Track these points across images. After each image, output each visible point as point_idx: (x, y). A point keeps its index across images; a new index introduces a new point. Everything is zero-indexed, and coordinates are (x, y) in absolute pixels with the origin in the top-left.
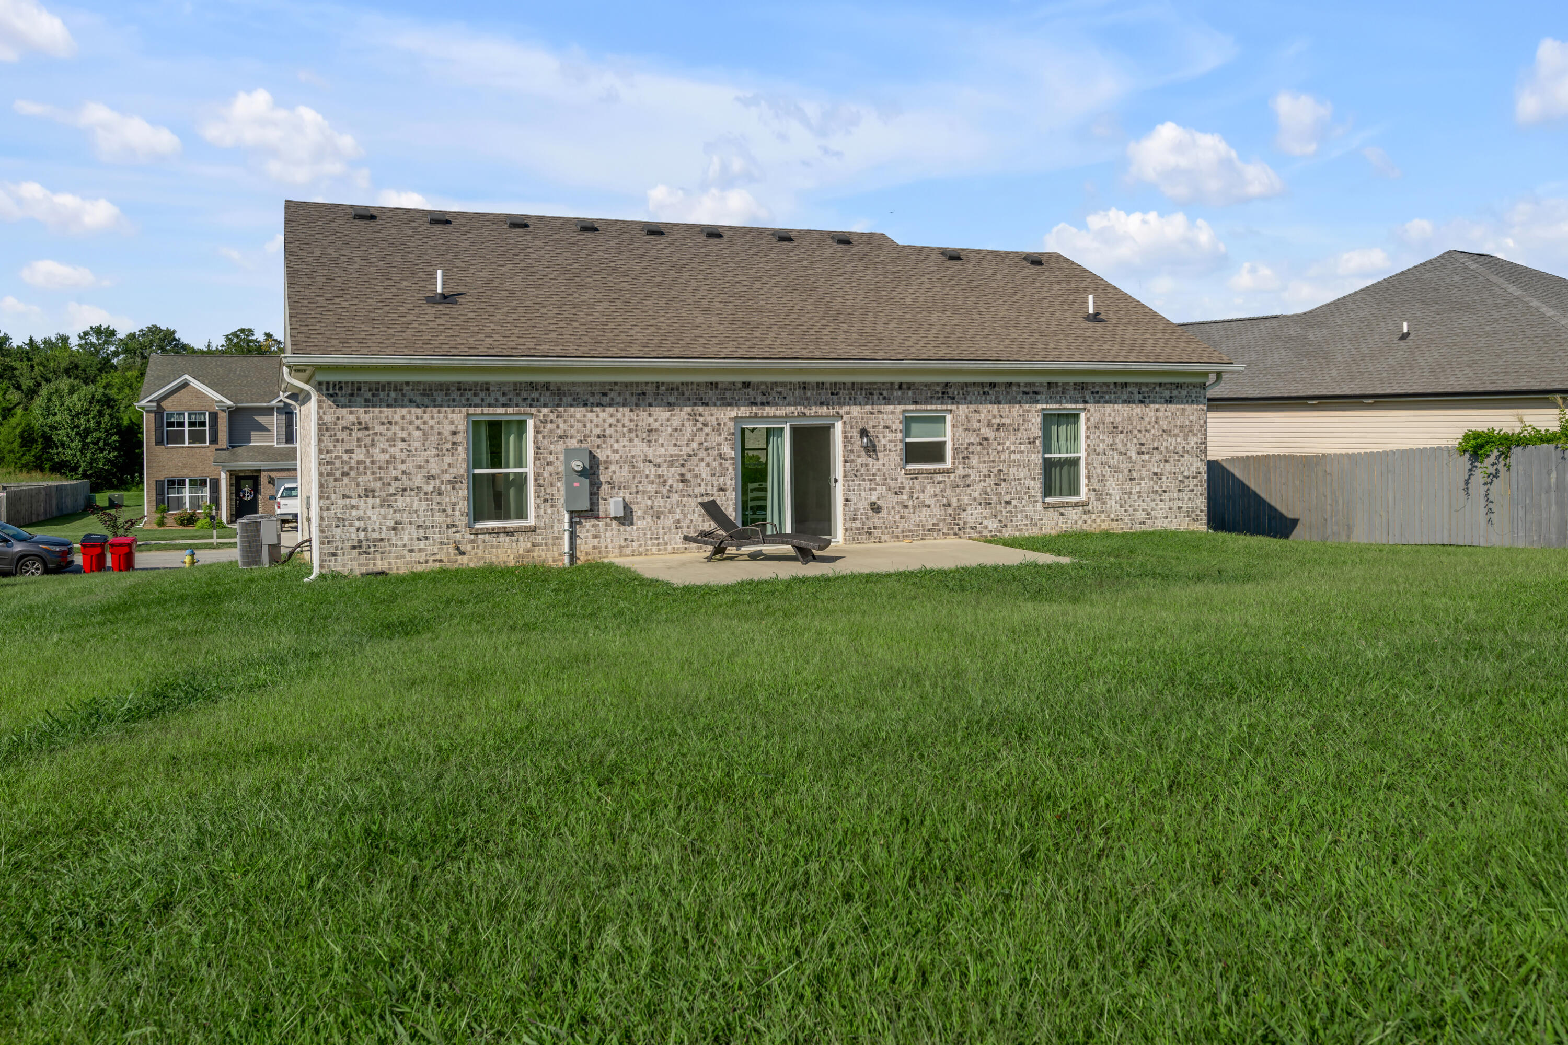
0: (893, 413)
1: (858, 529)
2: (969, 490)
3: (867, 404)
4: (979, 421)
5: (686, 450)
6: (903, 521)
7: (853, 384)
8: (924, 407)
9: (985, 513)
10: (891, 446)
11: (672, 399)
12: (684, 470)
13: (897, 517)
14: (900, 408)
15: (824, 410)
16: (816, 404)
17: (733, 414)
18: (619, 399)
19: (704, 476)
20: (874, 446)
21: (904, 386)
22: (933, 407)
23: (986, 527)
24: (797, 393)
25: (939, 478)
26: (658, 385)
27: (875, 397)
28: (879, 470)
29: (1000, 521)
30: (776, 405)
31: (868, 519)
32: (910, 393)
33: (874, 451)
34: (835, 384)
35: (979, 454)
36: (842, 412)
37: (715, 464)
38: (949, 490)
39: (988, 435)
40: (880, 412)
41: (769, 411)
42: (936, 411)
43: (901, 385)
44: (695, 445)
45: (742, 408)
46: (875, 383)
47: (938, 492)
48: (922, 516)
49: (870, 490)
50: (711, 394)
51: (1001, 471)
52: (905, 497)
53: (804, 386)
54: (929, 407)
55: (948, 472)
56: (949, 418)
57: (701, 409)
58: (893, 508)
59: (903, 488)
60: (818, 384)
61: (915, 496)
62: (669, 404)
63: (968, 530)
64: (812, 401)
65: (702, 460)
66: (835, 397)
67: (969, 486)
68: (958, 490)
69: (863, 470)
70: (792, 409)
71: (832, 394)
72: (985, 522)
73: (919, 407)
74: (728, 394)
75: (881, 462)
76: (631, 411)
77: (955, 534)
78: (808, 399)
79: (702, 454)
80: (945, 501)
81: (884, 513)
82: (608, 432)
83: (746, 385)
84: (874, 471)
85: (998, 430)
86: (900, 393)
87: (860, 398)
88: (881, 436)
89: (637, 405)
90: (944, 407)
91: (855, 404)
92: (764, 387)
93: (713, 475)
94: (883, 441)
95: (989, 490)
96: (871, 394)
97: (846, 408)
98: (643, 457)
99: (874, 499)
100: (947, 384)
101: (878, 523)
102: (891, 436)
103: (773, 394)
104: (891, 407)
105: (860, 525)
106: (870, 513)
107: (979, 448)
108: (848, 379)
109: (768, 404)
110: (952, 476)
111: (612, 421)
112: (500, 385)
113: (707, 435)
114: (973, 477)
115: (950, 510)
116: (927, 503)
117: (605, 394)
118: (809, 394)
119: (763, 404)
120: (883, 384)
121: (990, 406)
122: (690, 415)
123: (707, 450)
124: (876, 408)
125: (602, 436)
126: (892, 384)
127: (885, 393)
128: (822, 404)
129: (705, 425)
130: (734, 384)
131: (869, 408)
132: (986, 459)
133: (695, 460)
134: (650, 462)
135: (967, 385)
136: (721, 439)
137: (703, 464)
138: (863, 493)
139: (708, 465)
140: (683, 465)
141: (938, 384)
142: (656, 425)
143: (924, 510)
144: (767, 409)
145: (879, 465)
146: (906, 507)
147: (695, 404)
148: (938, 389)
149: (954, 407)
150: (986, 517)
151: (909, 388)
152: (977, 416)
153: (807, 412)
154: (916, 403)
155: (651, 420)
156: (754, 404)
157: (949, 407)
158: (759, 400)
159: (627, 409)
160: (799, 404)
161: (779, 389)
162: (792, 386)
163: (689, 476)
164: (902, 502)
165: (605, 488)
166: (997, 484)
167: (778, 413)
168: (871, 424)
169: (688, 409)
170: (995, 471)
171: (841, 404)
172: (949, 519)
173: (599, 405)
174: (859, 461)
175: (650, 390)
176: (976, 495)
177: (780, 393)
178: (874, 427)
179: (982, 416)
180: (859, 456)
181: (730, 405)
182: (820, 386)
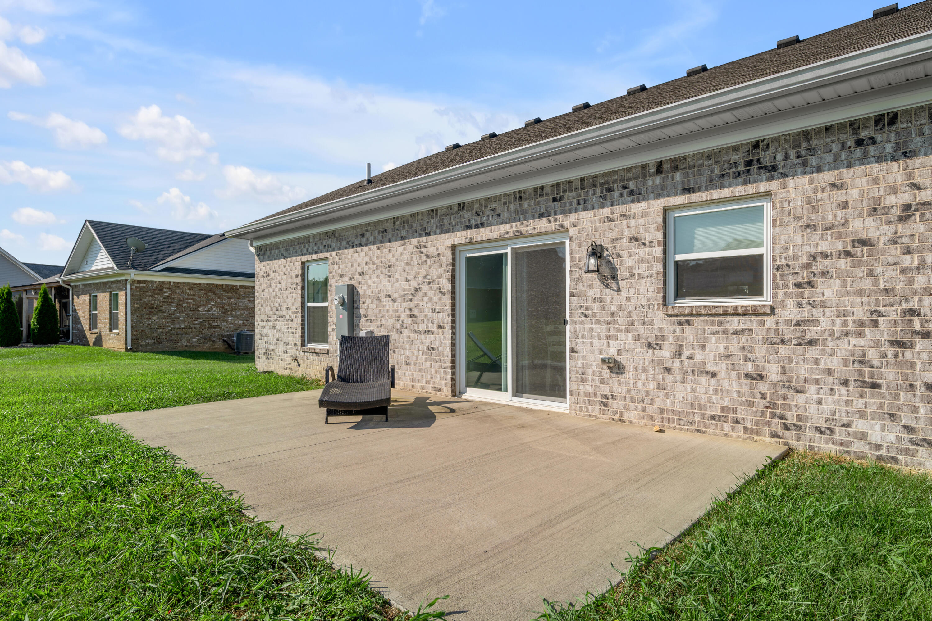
0: (644, 215)
1: (588, 394)
2: (812, 351)
3: (602, 206)
4: (845, 205)
5: (414, 284)
6: (661, 393)
7: (582, 180)
8: (704, 196)
9: (860, 404)
10: (642, 269)
11: (404, 233)
12: (412, 305)
13: (652, 386)
14: (659, 204)
15: (543, 225)
16: (533, 217)
17: (450, 243)
18: (371, 239)
19: (426, 311)
20: (614, 270)
21: (666, 167)
22: (726, 193)
23: (863, 436)
24: (512, 207)
25: (735, 323)
26: (395, 220)
27: (616, 194)
28: (620, 307)
29: (908, 429)
30: (491, 225)
31: (602, 382)
32: (678, 176)
33: (614, 278)
34: (558, 185)
35: (843, 277)
36: (566, 224)
37: (436, 299)
38: (760, 350)
39: (873, 234)
40: (624, 216)
41: (484, 233)
42: (734, 199)
43: (659, 167)
44: (420, 279)
45: (459, 234)
46: (616, 172)
47: (734, 348)
48: (701, 390)
49: (608, 337)
50: (433, 223)
51: (912, 312)
52: (666, 353)
53: (520, 196)
54: (716, 194)
55: (757, 313)
56: (767, 207)
57: (424, 239)
58: (644, 370)
59: (664, 338)
60: (535, 189)
61: (686, 353)
62: (402, 238)
63: (809, 433)
64: (529, 215)
65: (425, 294)
66: (558, 204)
67: (812, 343)
68: (784, 350)
69: (596, 307)
70: (507, 227)
71: (554, 200)
72: (859, 425)
73: (694, 197)
74: (446, 220)
75: (624, 293)
76: (379, 248)
77: (774, 435)
78: (524, 212)
79: (425, 288)
80: (749, 368)
81: (629, 375)
82: (366, 269)
83: (462, 206)
84: (614, 309)
85: (901, 219)
86: (658, 180)
87: (594, 199)
88: (624, 253)
89: (382, 242)
90: (750, 189)
91: (585, 209)
92: (477, 206)
93: (434, 311)
94: (629, 262)
95: (872, 354)
96: (609, 190)
97: (573, 217)
98: (385, 292)
99: (612, 352)
100: (756, 145)
101: (620, 390)
102: (642, 252)
103: (488, 212)
104: (641, 207)
105: (590, 389)
106: (606, 373)
107: (843, 263)
108: (574, 174)
109: (482, 225)
110: (769, 321)
111: (367, 259)
112: (315, 236)
113: (430, 267)
114: (824, 323)
115: (762, 387)
116: (710, 367)
117: (363, 236)
118: (526, 205)
119: (477, 226)
120: (629, 170)
121: (876, 168)
122: (416, 247)
123: (429, 283)
124: (619, 209)
125: (362, 274)
126: (644, 167)
127: (632, 185)
128: (541, 216)
129: (428, 256)
130: (450, 207)
131: (606, 211)
132: (867, 284)
133: (420, 293)
134: (390, 297)
135: (807, 135)
136: (441, 271)
137: (426, 299)
138: (596, 342)
139: (431, 299)
140: (411, 300)
141: (735, 149)
142: (393, 261)
143: (704, 380)
144: (482, 230)
145: (621, 298)
146: (668, 370)
147: (420, 236)
148: (736, 157)
149: (774, 185)
150: (862, 415)
151: (676, 169)
152: (840, 196)
153: (523, 229)
154: (688, 190)
155: (390, 255)
156: (469, 227)
157: (763, 187)
158: (473, 222)
159: (374, 247)
160: (515, 220)
161: (494, 205)
162: (506, 199)
163: (415, 312)
164: (660, 362)
165: (363, 320)
166: (900, 344)
167: (494, 235)
168: (610, 236)
169: (415, 241)
170: (894, 312)
171: (565, 212)
172: (760, 404)
173: (361, 245)
174: (591, 293)
175: (389, 226)
176: (834, 363)
177: (493, 210)
178: (613, 240)
179: (854, 194)
180: (591, 287)
181: (447, 232)
182: (539, 191)
